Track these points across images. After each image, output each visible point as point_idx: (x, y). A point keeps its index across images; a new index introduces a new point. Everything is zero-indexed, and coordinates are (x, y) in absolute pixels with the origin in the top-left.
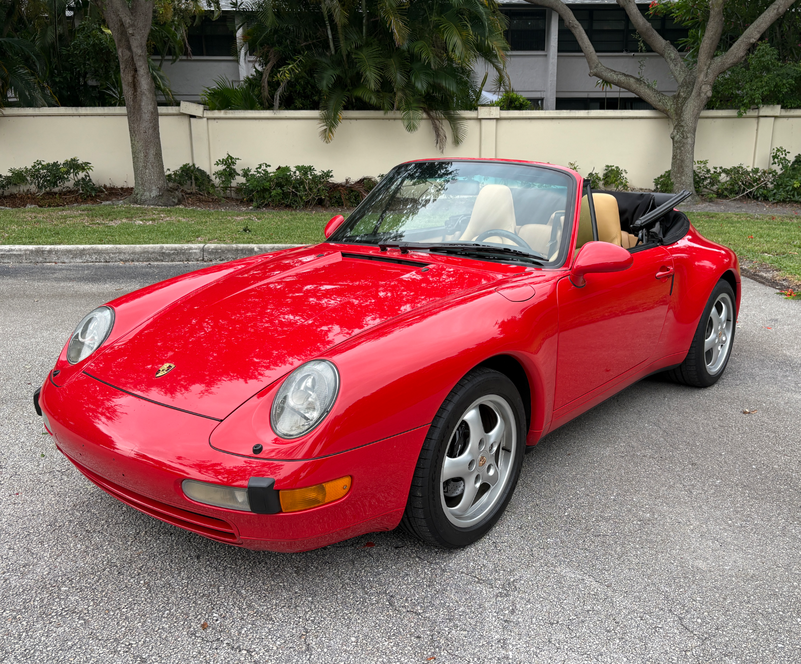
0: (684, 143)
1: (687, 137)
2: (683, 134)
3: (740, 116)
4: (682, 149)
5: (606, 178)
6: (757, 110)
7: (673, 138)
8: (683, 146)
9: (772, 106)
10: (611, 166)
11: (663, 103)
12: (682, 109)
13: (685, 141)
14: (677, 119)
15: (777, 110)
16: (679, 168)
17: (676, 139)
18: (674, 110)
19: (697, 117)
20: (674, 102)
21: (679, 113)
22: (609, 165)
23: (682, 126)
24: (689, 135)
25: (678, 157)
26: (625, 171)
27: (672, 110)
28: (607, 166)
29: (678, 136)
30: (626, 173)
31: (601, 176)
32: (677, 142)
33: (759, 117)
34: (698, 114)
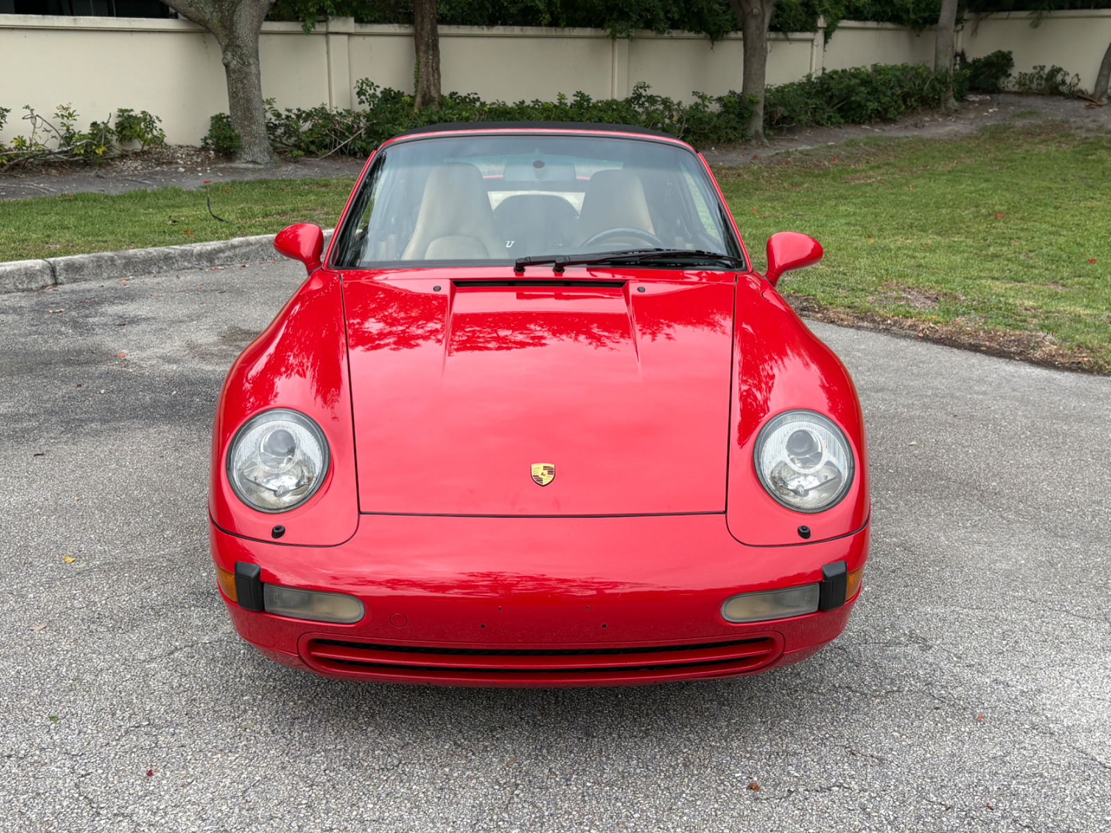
0: (246, 73)
1: (249, 64)
2: (242, 59)
3: (307, 32)
4: (245, 82)
5: (122, 129)
6: (324, 24)
7: (227, 66)
8: (245, 78)
9: (344, 18)
10: (126, 111)
11: (197, 9)
12: (231, 20)
13: (246, 69)
14: (226, 35)
15: (350, 25)
16: (245, 112)
17: (232, 66)
18: (219, 21)
19: (258, 32)
20: (214, 7)
21: (228, 26)
22: (123, 108)
23: (238, 46)
24: (251, 61)
25: (241, 95)
26: (157, 118)
27: (215, 21)
28: (121, 110)
29: (235, 62)
30: (160, 121)
31: (112, 126)
32: (234, 72)
33: (327, 34)
34: (259, 27)
